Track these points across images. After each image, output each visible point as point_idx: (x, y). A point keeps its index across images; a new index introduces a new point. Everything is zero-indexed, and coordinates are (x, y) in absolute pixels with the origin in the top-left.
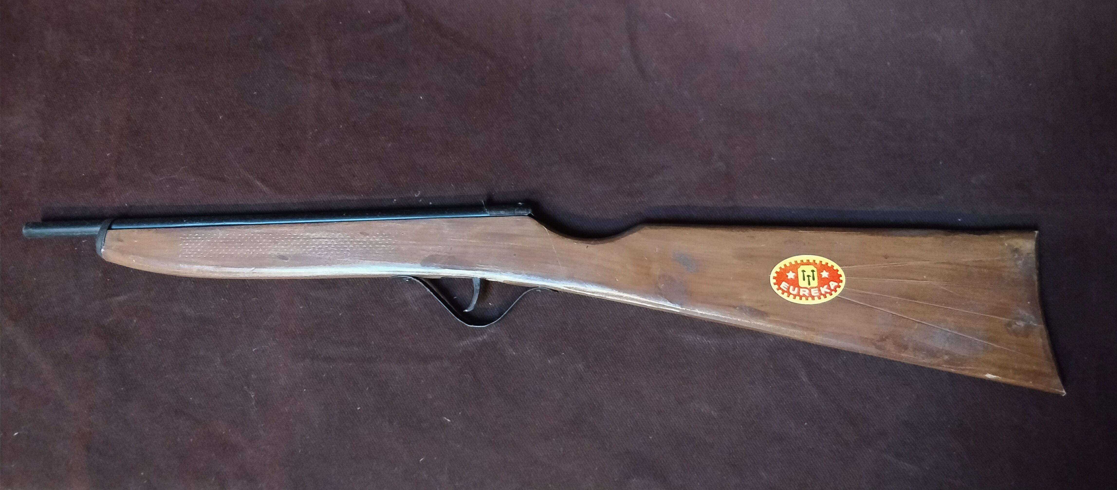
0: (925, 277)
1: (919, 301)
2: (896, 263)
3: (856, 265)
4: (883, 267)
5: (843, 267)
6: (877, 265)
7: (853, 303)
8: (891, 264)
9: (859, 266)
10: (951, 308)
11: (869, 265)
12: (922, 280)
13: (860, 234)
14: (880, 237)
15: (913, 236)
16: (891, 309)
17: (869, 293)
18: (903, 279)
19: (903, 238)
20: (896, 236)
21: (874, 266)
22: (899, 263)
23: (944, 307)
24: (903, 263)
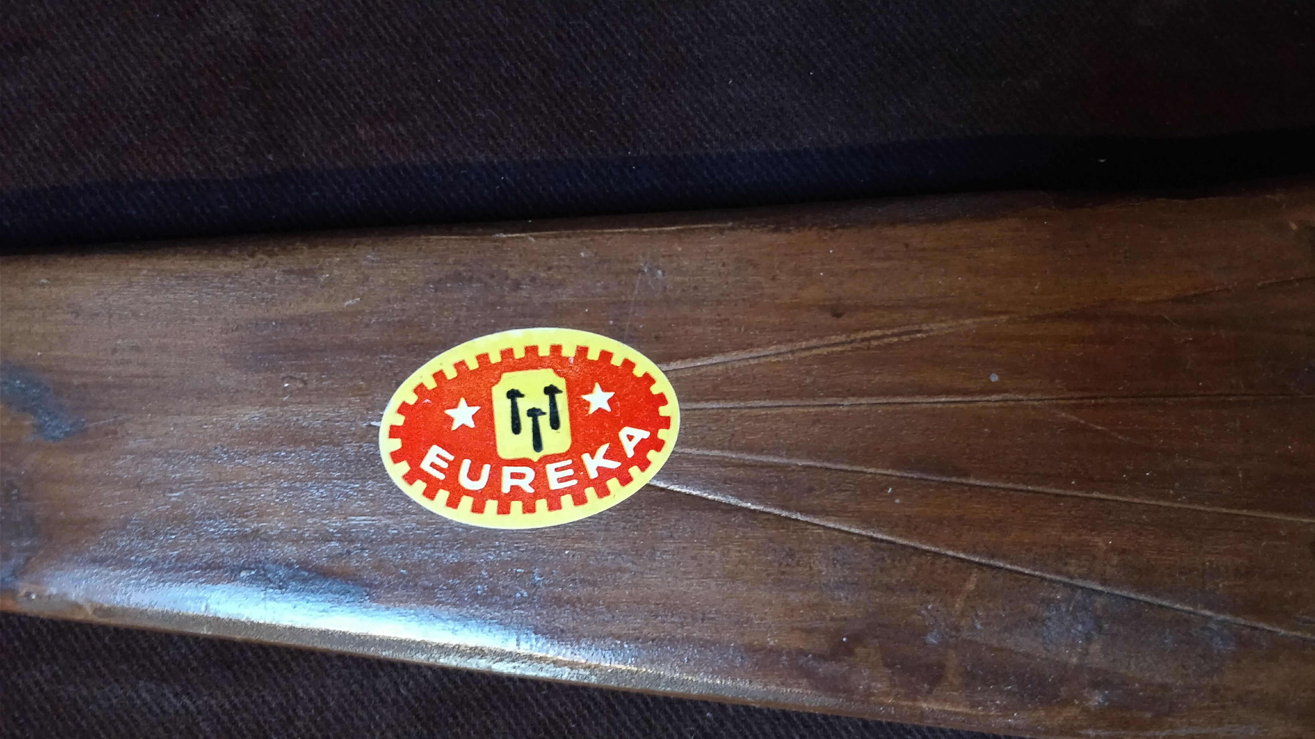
0: (994, 378)
1: (976, 478)
2: (878, 333)
3: (722, 351)
4: (825, 351)
5: (673, 365)
6: (804, 344)
7: (715, 506)
8: (860, 336)
9: (733, 355)
10: (1103, 496)
11: (772, 349)
12: (982, 392)
13: (732, 229)
14: (811, 234)
15: (937, 221)
16: (866, 521)
17: (776, 460)
18: (912, 394)
19: (901, 231)
20: (873, 224)
21: (792, 352)
22: (889, 332)
23: (1076, 493)
24: (903, 329)
